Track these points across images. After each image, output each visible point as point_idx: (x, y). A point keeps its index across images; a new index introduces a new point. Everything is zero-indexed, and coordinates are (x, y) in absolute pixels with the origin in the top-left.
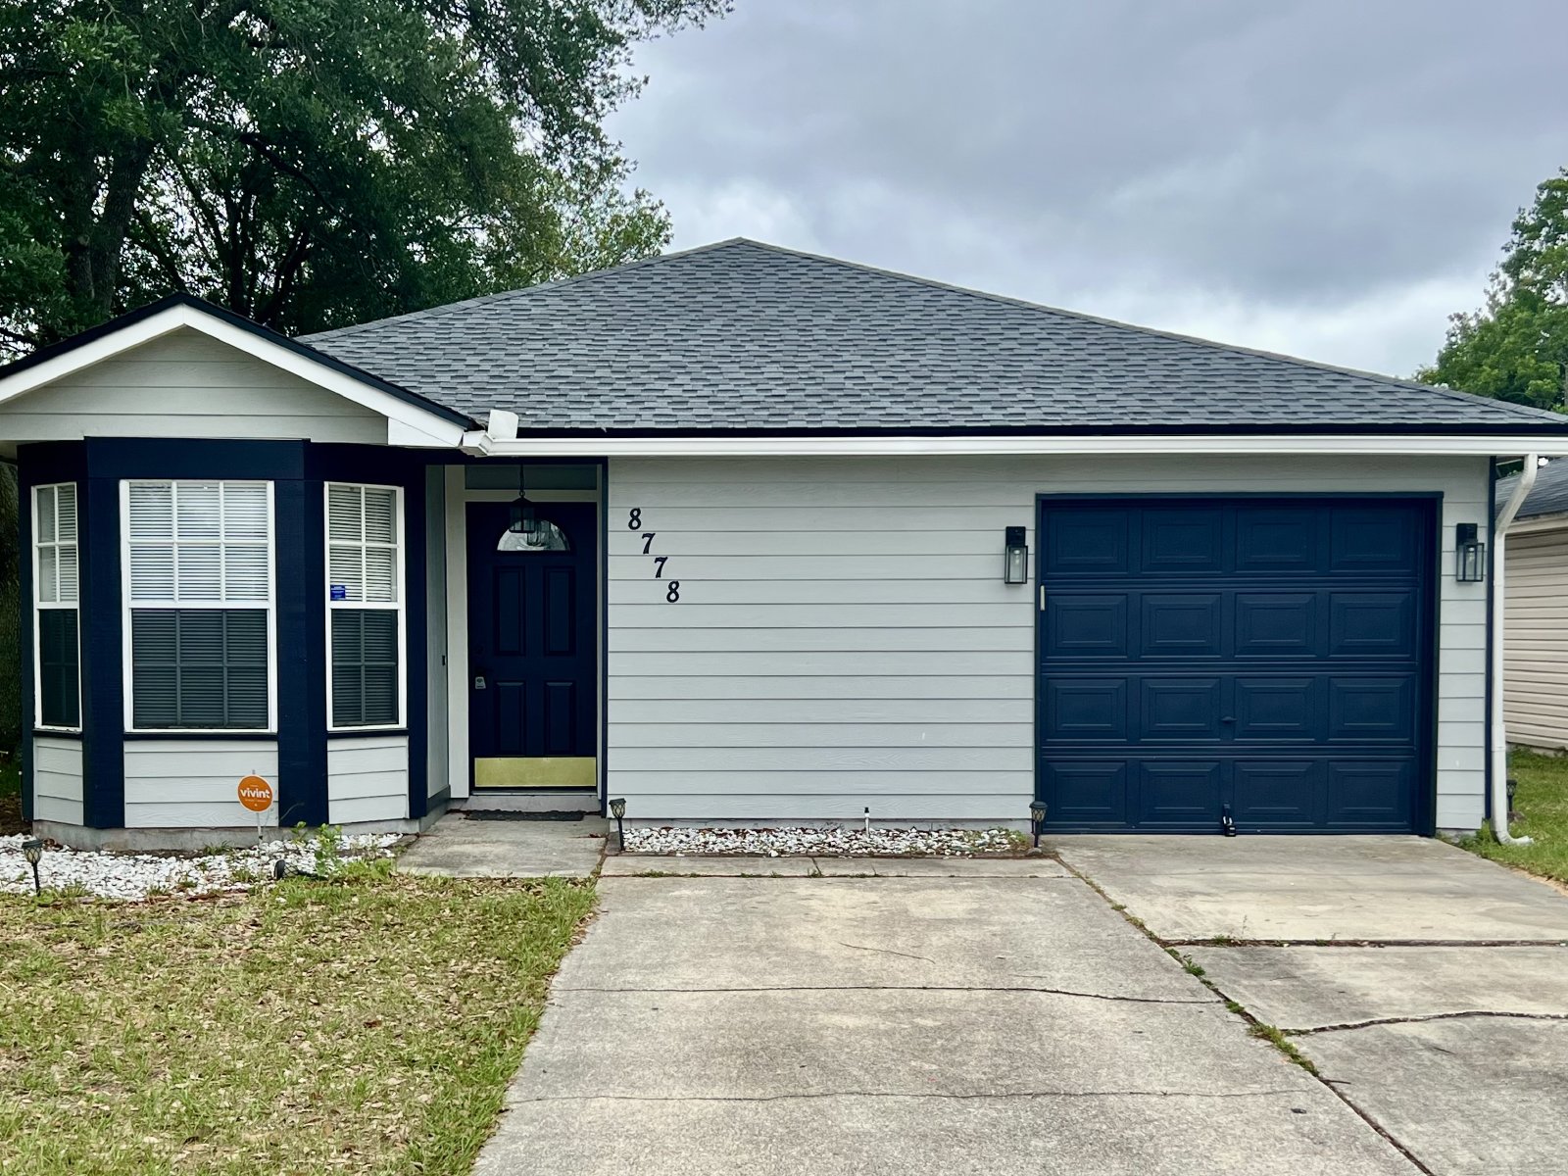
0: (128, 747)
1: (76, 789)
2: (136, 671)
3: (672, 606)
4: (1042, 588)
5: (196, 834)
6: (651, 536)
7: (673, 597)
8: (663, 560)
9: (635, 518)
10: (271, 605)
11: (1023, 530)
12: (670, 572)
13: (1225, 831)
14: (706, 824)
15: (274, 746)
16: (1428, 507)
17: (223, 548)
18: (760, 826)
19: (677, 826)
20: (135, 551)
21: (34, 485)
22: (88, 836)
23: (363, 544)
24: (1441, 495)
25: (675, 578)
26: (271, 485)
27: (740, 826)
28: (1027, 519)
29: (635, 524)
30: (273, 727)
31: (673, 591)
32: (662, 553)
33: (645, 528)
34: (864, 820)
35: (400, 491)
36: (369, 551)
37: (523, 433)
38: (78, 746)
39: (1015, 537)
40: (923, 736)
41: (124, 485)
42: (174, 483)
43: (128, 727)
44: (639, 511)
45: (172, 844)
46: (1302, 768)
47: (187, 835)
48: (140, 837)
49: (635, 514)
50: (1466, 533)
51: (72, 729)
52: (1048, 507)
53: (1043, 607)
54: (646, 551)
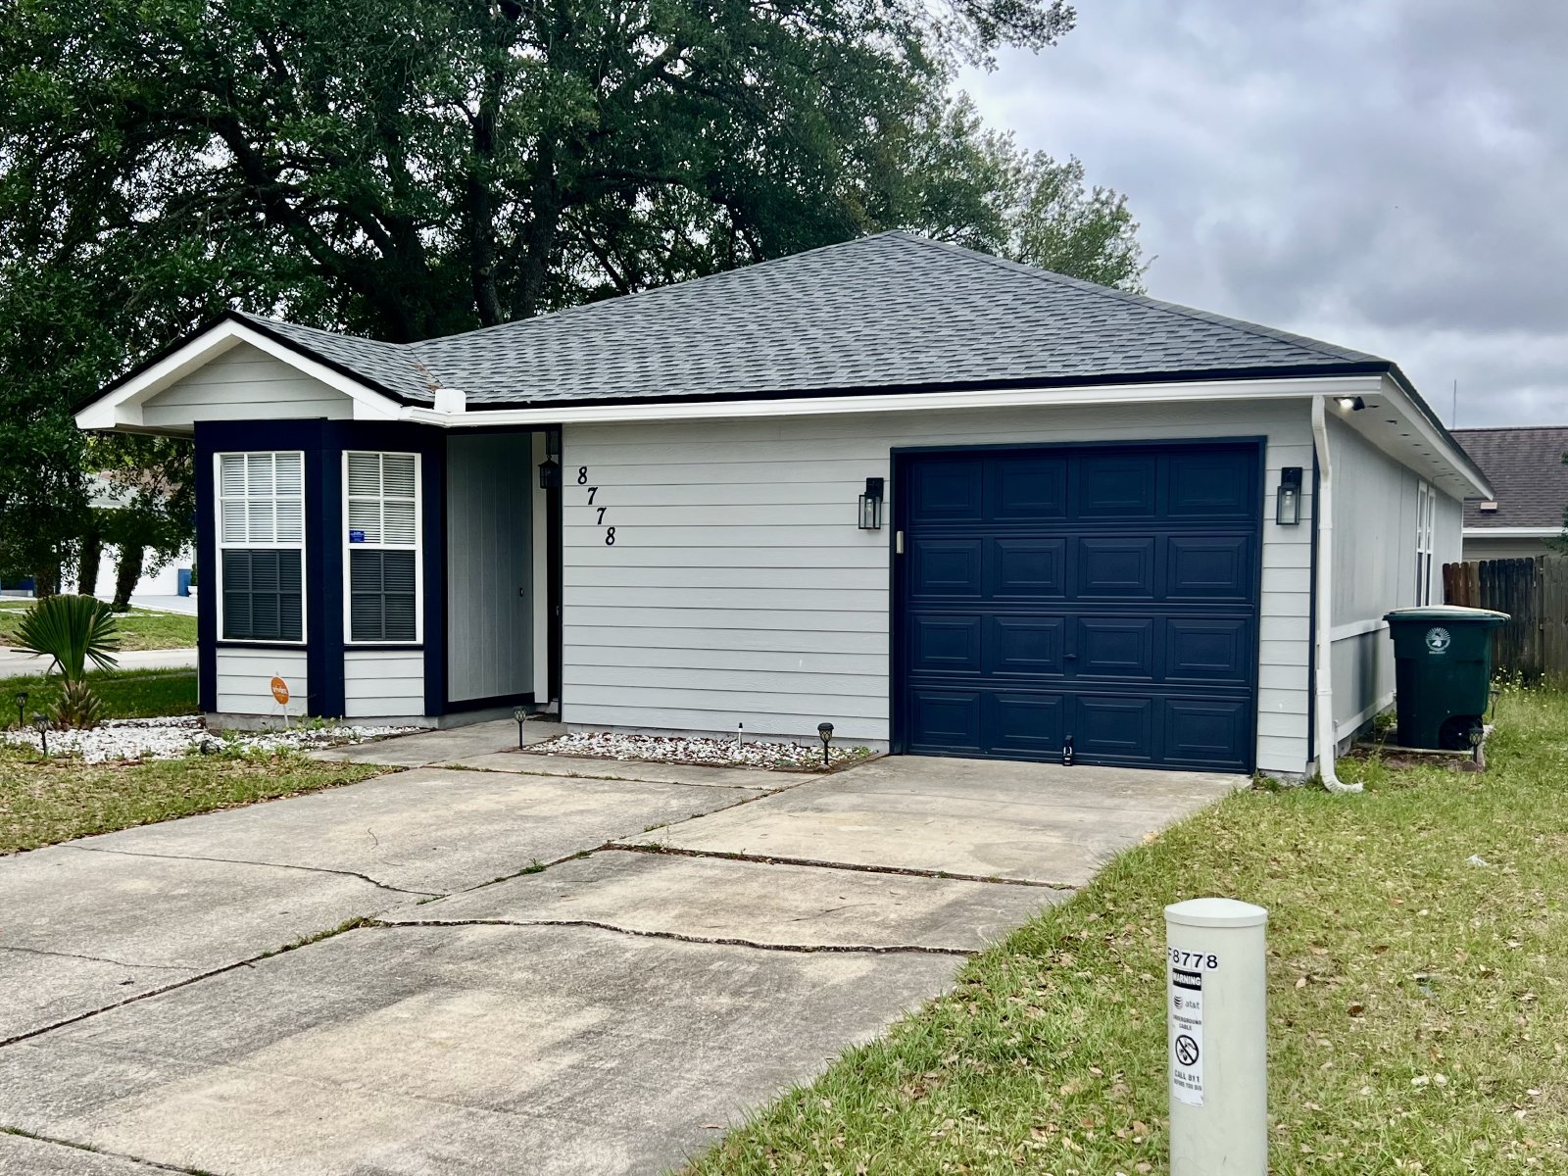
3: (610, 549)
4: (899, 533)
6: (594, 490)
7: (610, 540)
8: (603, 509)
9: (583, 475)
10: (303, 546)
11: (881, 481)
12: (609, 520)
13: (1062, 761)
14: (636, 733)
16: (1252, 451)
17: (274, 503)
18: (676, 735)
19: (615, 732)
20: (226, 504)
23: (381, 498)
24: (1264, 439)
25: (612, 524)
26: (299, 454)
28: (883, 470)
29: (583, 479)
31: (611, 535)
32: (603, 505)
33: (591, 483)
34: (737, 733)
35: (418, 457)
36: (387, 504)
37: (470, 407)
39: (874, 487)
40: (800, 664)
43: (220, 637)
44: (585, 468)
46: (1139, 703)
49: (583, 473)
50: (1290, 477)
52: (902, 460)
53: (899, 550)
54: (590, 502)
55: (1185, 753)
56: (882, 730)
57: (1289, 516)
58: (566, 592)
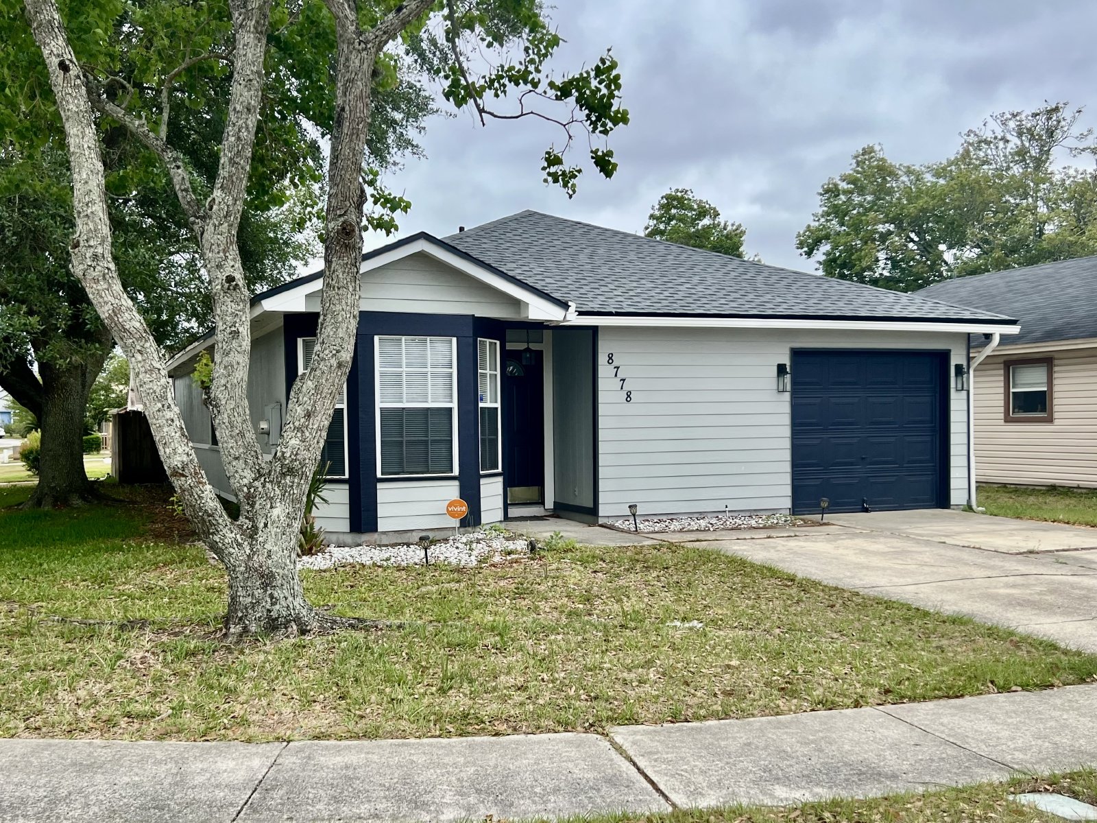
0: (379, 486)
1: (344, 511)
2: (382, 442)
3: (628, 404)
5: (414, 534)
6: (618, 368)
7: (629, 399)
8: (624, 380)
9: (610, 358)
10: (454, 405)
11: (785, 365)
12: (627, 387)
13: (866, 510)
15: (457, 483)
16: (944, 356)
17: (429, 374)
18: (670, 517)
20: (382, 375)
21: (300, 337)
22: (349, 538)
23: (488, 372)
24: (950, 350)
25: (629, 390)
26: (454, 340)
27: (660, 518)
28: (786, 360)
29: (610, 361)
30: (456, 472)
31: (628, 396)
32: (623, 378)
33: (615, 364)
34: (725, 512)
35: (498, 342)
36: (490, 376)
37: (581, 313)
38: (347, 487)
39: (781, 369)
40: (743, 469)
41: (376, 338)
42: (404, 338)
43: (379, 475)
44: (612, 354)
45: (401, 539)
46: (893, 479)
47: (409, 534)
48: (383, 537)
49: (610, 357)
50: (959, 369)
51: (343, 477)
52: (796, 354)
54: (616, 375)
55: (916, 501)
56: (788, 503)
57: (959, 387)
58: (600, 432)
